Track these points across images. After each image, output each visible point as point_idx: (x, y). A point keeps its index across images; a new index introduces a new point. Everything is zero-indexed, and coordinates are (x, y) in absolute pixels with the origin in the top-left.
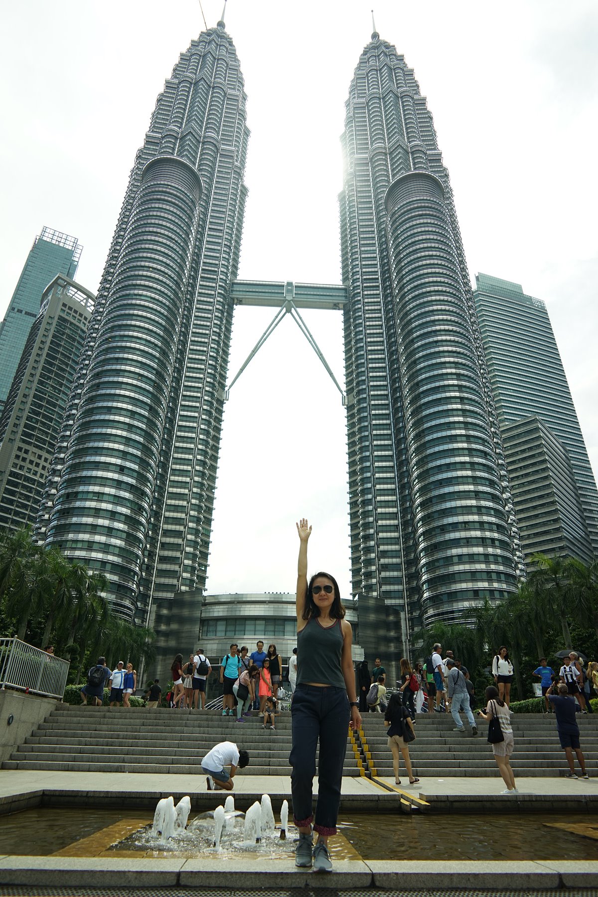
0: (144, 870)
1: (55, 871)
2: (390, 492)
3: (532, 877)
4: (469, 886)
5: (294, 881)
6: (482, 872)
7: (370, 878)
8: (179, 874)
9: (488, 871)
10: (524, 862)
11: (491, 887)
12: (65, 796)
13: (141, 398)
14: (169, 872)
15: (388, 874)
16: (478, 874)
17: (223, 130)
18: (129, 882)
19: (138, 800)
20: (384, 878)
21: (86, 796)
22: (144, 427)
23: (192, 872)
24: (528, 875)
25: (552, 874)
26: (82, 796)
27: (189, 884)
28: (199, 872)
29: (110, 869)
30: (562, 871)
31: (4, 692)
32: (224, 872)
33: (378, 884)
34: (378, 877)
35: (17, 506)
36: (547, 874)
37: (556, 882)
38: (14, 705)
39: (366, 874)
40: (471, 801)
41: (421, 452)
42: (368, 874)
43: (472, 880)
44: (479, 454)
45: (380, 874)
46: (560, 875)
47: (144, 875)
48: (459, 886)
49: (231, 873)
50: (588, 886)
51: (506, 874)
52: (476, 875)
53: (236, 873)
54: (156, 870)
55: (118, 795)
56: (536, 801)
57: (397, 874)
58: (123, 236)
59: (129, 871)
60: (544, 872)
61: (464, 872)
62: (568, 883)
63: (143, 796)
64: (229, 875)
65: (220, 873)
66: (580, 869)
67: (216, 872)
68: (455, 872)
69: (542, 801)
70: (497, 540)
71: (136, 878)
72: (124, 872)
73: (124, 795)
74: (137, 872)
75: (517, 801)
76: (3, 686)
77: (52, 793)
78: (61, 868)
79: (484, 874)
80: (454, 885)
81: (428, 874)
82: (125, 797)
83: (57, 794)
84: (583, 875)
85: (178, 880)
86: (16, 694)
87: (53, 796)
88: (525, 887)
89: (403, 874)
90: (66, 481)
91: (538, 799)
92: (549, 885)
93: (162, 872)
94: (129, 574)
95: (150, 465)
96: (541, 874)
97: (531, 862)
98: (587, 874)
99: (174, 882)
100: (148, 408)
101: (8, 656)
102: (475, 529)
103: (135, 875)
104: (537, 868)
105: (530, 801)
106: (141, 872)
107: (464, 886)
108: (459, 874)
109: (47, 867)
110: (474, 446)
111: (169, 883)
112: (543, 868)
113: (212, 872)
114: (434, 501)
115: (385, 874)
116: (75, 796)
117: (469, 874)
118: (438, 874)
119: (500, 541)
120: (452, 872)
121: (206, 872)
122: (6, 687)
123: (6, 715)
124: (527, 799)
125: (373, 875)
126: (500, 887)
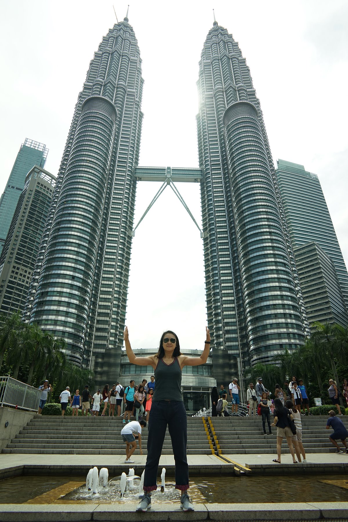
0: (72, 511)
1: (19, 512)
2: (230, 288)
3: (304, 512)
4: (266, 518)
5: (161, 516)
6: (274, 510)
7: (206, 515)
8: (92, 514)
9: (277, 509)
10: (300, 503)
11: (279, 519)
12: (37, 469)
13: (84, 236)
14: (87, 512)
15: (218, 512)
16: (272, 511)
17: (129, 80)
18: (63, 518)
19: (79, 470)
20: (215, 514)
21: (49, 468)
22: (86, 253)
23: (100, 512)
24: (301, 511)
25: (316, 510)
26: (46, 468)
27: (99, 519)
28: (105, 512)
29: (52, 511)
30: (322, 509)
31: (2, 408)
32: (119, 512)
33: (211, 518)
34: (211, 514)
35: (13, 300)
36: (313, 511)
37: (318, 515)
38: (9, 415)
39: (204, 512)
40: (276, 468)
41: (247, 265)
42: (206, 512)
43: (268, 514)
44: (281, 264)
45: (212, 512)
46: (321, 511)
47: (72, 514)
48: (260, 518)
49: (124, 512)
50: (338, 517)
51: (288, 511)
52: (270, 512)
53: (127, 512)
54: (79, 511)
55: (68, 467)
56: (314, 467)
57: (223, 511)
58: (72, 142)
59: (63, 512)
60: (311, 509)
61: (263, 510)
62: (326, 516)
63: (82, 468)
64: (122, 514)
65: (117, 512)
66: (333, 507)
67: (115, 512)
68: (258, 510)
69: (318, 467)
70: (293, 314)
71: (67, 516)
72: (60, 513)
73: (71, 468)
74: (68, 513)
75: (303, 468)
76: (2, 405)
77: (29, 467)
78: (23, 511)
79: (275, 511)
80: (257, 518)
81: (241, 511)
82: (72, 469)
83: (32, 467)
84: (335, 510)
85: (92, 517)
86: (9, 409)
87: (30, 468)
88: (299, 518)
89: (227, 512)
90: (41, 285)
91: (316, 466)
92: (314, 517)
93: (83, 513)
94: (79, 338)
95: (89, 275)
96: (309, 510)
97: (304, 503)
98: (337, 510)
99: (90, 518)
100: (88, 242)
101: (5, 387)
102: (280, 309)
103: (66, 514)
104: (307, 507)
105: (311, 467)
106: (70, 513)
107: (263, 518)
108: (260, 511)
109: (15, 510)
110: (278, 260)
111: (87, 519)
112: (311, 506)
113: (112, 512)
114: (256, 292)
115: (216, 512)
116: (43, 469)
117: (266, 511)
118: (247, 511)
119: (294, 315)
120: (256, 510)
121: (109, 512)
122: (4, 405)
123: (4, 422)
124: (309, 466)
125: (208, 512)
126: (285, 518)
